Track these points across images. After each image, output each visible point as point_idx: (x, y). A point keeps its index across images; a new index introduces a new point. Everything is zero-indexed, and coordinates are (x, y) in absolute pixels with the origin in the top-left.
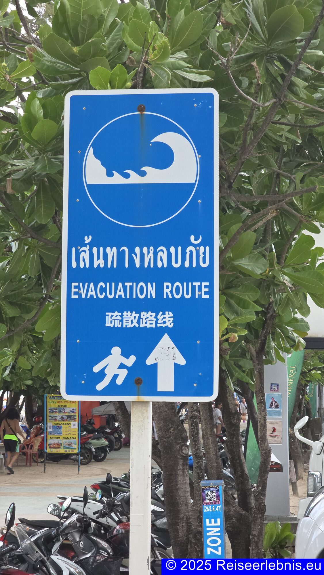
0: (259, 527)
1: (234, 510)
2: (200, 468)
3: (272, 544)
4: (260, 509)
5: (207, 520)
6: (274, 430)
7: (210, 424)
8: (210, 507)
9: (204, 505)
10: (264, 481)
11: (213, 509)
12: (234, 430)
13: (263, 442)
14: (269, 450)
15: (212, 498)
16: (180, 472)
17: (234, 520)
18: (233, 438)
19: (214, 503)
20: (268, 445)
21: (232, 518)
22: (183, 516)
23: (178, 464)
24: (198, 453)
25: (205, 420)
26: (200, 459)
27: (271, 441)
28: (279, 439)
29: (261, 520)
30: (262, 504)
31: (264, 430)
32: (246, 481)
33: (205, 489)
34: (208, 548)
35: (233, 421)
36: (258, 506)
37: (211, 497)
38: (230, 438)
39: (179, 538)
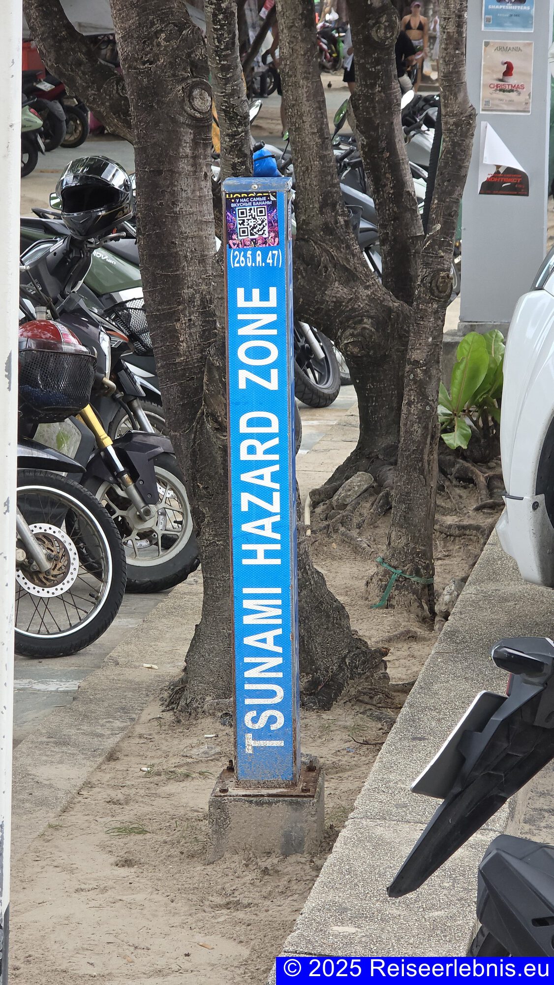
0: (430, 339)
1: (367, 296)
2: (240, 150)
3: (476, 395)
4: (435, 288)
5: (241, 292)
6: (509, 70)
7: (303, 40)
8: (249, 252)
9: (230, 247)
10: (449, 208)
11: (259, 259)
12: (378, 62)
13: (451, 91)
14: (467, 114)
15: (254, 228)
16: (184, 166)
17: (367, 323)
18: (373, 86)
19: (260, 242)
20: (465, 100)
21: (362, 320)
22: (193, 295)
23: (180, 140)
24: (233, 106)
25: (290, 28)
26: (240, 124)
27: (497, 102)
28: (523, 97)
29: (436, 319)
30: (442, 274)
31: (457, 56)
32: (408, 215)
33: (235, 202)
34: (240, 371)
35: (373, 34)
36: (428, 279)
37: (252, 224)
38: (366, 86)
39: (179, 355)
